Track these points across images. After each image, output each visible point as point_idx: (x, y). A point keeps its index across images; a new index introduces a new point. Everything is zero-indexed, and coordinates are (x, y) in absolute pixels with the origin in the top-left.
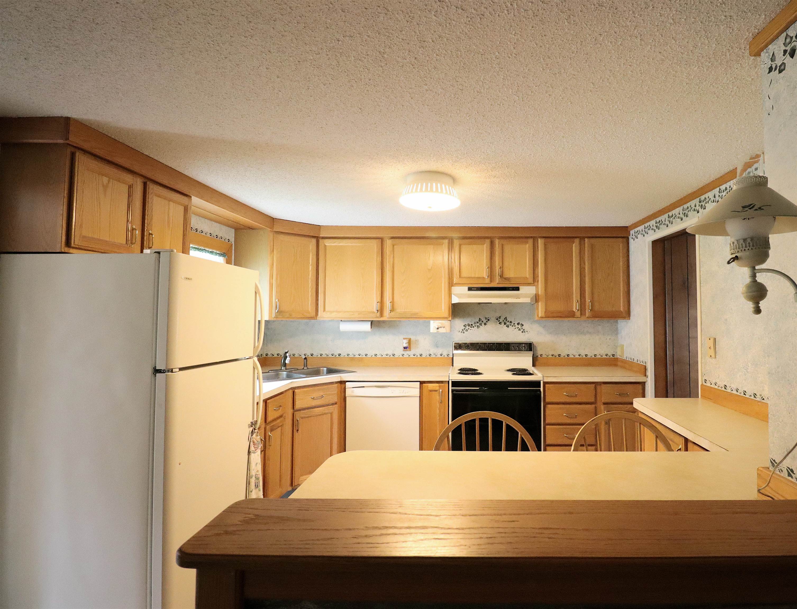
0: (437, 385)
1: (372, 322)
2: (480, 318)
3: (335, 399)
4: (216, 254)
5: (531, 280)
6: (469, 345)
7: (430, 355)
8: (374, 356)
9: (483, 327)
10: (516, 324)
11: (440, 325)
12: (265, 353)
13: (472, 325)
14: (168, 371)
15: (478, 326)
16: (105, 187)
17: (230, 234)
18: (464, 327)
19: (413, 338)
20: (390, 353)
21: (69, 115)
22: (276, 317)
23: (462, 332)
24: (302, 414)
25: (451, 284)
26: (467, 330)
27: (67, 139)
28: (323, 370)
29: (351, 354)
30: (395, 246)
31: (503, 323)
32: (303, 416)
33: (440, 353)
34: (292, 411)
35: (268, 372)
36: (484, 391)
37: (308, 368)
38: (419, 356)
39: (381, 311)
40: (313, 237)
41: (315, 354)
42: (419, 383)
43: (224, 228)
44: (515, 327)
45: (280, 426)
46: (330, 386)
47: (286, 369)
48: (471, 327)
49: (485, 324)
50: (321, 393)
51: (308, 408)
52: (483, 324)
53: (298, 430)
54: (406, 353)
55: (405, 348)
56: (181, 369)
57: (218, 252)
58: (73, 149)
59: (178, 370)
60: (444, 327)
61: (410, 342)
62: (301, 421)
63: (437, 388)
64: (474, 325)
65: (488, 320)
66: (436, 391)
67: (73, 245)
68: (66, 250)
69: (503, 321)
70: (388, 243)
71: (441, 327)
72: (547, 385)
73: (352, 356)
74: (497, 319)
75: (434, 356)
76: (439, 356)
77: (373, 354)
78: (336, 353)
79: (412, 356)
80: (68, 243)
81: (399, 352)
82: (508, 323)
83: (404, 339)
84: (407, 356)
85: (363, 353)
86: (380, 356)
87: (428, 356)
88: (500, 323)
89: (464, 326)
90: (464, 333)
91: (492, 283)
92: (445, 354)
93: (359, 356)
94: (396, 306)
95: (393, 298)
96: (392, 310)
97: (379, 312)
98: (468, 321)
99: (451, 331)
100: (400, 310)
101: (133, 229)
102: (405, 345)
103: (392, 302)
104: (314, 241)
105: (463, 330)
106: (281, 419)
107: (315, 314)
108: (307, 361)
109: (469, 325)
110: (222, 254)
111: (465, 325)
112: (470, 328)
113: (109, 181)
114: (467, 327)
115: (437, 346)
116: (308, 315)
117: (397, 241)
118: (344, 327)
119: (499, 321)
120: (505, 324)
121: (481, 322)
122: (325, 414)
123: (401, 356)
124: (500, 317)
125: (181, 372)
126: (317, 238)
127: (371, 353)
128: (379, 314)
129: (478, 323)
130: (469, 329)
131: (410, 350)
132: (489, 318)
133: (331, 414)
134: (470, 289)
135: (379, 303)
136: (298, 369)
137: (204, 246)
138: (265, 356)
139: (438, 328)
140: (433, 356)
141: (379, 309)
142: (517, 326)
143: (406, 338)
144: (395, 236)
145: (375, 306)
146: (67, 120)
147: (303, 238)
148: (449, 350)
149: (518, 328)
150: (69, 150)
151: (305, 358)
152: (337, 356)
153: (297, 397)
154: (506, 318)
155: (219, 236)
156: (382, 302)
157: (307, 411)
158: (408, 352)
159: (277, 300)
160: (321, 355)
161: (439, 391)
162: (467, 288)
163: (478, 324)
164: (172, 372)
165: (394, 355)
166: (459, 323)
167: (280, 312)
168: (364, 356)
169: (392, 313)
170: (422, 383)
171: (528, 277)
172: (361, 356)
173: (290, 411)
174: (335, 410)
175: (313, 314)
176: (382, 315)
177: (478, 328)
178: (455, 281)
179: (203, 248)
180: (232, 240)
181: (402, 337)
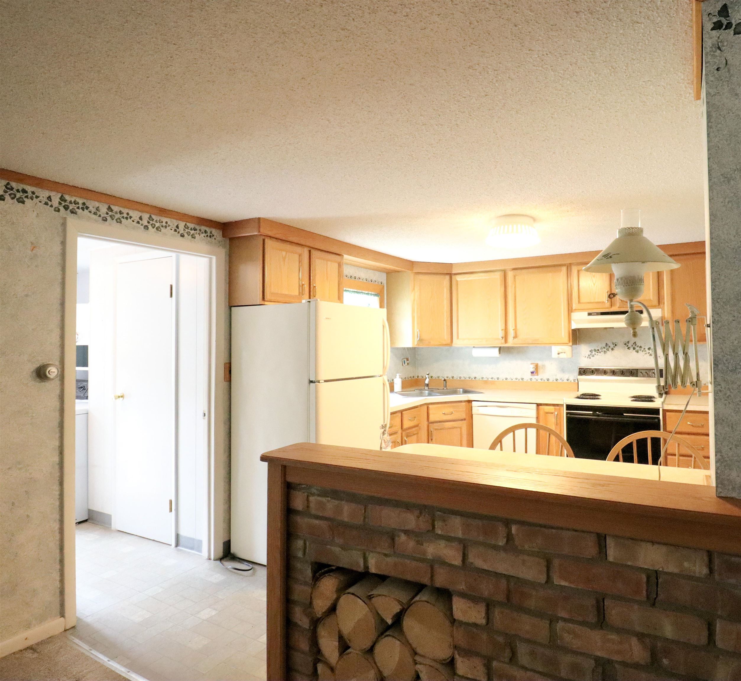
0: (552, 407)
1: (500, 348)
2: (606, 344)
3: (464, 416)
4: (371, 294)
5: (656, 302)
6: (594, 371)
7: (557, 380)
8: (505, 380)
9: (609, 353)
10: (647, 349)
11: (560, 351)
12: (417, 375)
13: (598, 350)
14: (317, 382)
15: (605, 351)
16: (284, 259)
17: (382, 278)
18: (590, 353)
19: (540, 363)
20: (519, 377)
21: (259, 217)
22: (418, 344)
23: (588, 358)
24: (436, 426)
25: (570, 310)
26: (593, 356)
27: (259, 232)
28: (460, 391)
29: (484, 377)
30: (516, 277)
31: (632, 348)
32: (436, 428)
33: (567, 378)
34: (427, 423)
35: (414, 391)
36: (598, 416)
37: (447, 389)
38: (546, 381)
39: (506, 338)
40: (447, 274)
41: (455, 376)
42: (535, 405)
43: (377, 273)
44: (645, 352)
45: (415, 434)
46: (459, 404)
47: (429, 389)
48: (598, 352)
49: (612, 349)
50: (451, 410)
51: (440, 422)
52: (610, 349)
53: (432, 439)
54: (534, 377)
55: (532, 373)
56: (326, 381)
57: (373, 293)
58: (263, 237)
59: (323, 381)
60: (565, 353)
61: (537, 366)
62: (434, 433)
63: (553, 411)
64: (600, 351)
65: (616, 345)
66: (552, 413)
67: (266, 299)
68: (262, 303)
69: (632, 346)
70: (510, 274)
71: (561, 353)
72: (667, 413)
73: (486, 379)
74: (625, 344)
75: (561, 381)
76: (565, 381)
77: (504, 378)
78: (473, 376)
79: (539, 380)
80: (263, 298)
81: (527, 376)
82: (637, 348)
83: (532, 364)
84: (535, 380)
85: (495, 377)
86: (510, 380)
87: (555, 381)
88: (628, 348)
89: (590, 351)
90: (590, 358)
91: (613, 307)
92: (571, 379)
93: (491, 380)
94: (518, 333)
95: (516, 326)
96: (515, 337)
97: (504, 339)
98: (594, 346)
99: (572, 356)
100: (522, 336)
101: (303, 285)
102: (532, 370)
103: (515, 330)
104: (448, 277)
105: (589, 355)
106: (416, 428)
107: (450, 341)
108: (446, 382)
109: (595, 350)
110: (376, 295)
111: (592, 350)
112: (597, 354)
113: (286, 254)
114: (594, 353)
115: (563, 371)
116: (444, 343)
117: (519, 271)
118: (476, 353)
119: (627, 346)
120: (634, 349)
121: (608, 347)
122: (456, 428)
123: (529, 380)
124: (628, 342)
125: (325, 383)
126: (451, 275)
127: (502, 377)
128: (503, 341)
129: (604, 348)
130: (595, 354)
131: (538, 375)
132: (617, 344)
133: (461, 428)
134: (590, 314)
135: (503, 331)
136: (438, 389)
137: (362, 290)
138: (417, 378)
139: (559, 354)
140: (559, 381)
141: (503, 336)
142: (648, 351)
143: (533, 363)
144: (517, 267)
145: (501, 334)
146: (259, 219)
147: (438, 276)
148: (574, 375)
149: (649, 353)
150: (262, 238)
151: (445, 380)
152: (473, 379)
153: (431, 412)
154: (635, 343)
155: (373, 280)
156: (506, 330)
157: (439, 424)
158: (536, 377)
159: (418, 330)
160: (460, 378)
161: (555, 414)
162: (586, 313)
163: (605, 350)
164: (319, 382)
165: (522, 379)
166: (584, 349)
167: (421, 340)
168: (496, 380)
169: (516, 340)
170: (538, 405)
171: (652, 299)
172: (493, 380)
173: (426, 423)
174: (464, 425)
175: (449, 341)
176: (506, 341)
177: (605, 353)
178: (574, 306)
179: (361, 291)
180: (385, 282)
181: (530, 362)
